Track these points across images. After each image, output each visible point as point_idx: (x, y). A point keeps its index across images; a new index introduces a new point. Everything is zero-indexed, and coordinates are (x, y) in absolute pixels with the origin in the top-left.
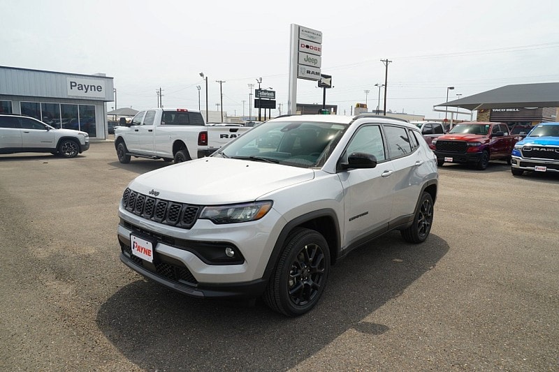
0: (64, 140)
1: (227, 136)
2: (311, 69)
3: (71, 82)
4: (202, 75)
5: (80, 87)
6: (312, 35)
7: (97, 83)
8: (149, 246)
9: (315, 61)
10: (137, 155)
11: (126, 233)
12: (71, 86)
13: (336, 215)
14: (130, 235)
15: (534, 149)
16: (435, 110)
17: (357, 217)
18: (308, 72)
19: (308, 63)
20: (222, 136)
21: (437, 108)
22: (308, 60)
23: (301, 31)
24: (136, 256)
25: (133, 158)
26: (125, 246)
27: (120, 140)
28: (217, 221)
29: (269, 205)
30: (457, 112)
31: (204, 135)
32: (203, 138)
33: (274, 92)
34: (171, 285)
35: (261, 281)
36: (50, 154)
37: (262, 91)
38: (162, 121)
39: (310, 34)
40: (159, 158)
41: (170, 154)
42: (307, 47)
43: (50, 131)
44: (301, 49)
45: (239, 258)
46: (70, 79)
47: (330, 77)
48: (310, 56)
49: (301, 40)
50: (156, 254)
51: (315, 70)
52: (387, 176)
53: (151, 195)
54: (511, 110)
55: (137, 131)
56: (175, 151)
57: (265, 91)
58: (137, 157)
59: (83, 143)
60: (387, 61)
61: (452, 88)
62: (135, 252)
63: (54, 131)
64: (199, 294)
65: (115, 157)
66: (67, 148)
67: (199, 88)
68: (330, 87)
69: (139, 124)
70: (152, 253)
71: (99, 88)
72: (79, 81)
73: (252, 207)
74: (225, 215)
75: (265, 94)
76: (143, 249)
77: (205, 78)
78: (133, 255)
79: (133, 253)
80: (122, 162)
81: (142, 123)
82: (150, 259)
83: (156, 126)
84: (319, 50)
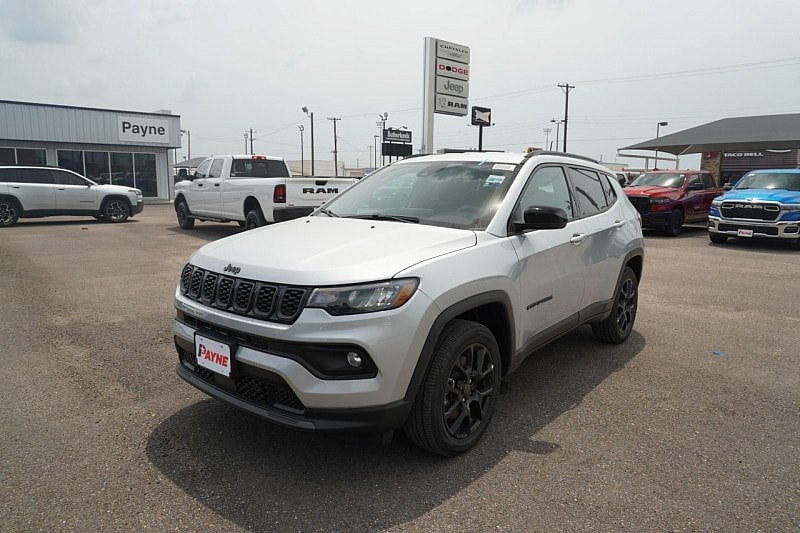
0: (110, 199)
1: (312, 191)
2: (454, 100)
3: (124, 123)
4: (305, 110)
5: (136, 129)
6: (455, 52)
7: (157, 123)
8: (224, 350)
9: (460, 89)
10: (203, 218)
11: (188, 332)
12: (124, 128)
13: (509, 301)
14: (195, 334)
15: (737, 206)
16: (620, 155)
17: (537, 303)
18: (450, 104)
19: (449, 91)
20: (305, 191)
21: (622, 152)
22: (449, 86)
23: (439, 47)
24: (203, 368)
25: (197, 222)
26: (186, 352)
27: (181, 198)
28: (333, 310)
29: (414, 285)
30: (656, 158)
31: (281, 189)
32: (280, 193)
33: (410, 133)
34: (262, 412)
35: (402, 403)
36: (93, 218)
37: (392, 131)
38: (232, 171)
39: (452, 51)
40: (229, 221)
41: (241, 216)
42: (449, 68)
43: (92, 187)
44: (439, 72)
45: (368, 369)
46: (122, 118)
47: (489, 110)
48: (452, 81)
49: (438, 60)
50: (237, 365)
51: (460, 101)
52: (577, 242)
53: (227, 273)
54: (751, 154)
55: (201, 185)
56: (246, 211)
57: (397, 131)
58: (203, 221)
59: (134, 203)
60: (567, 86)
61: (664, 124)
62: (202, 361)
63: (95, 187)
64: (309, 425)
65: (176, 222)
66: (113, 210)
67: (302, 128)
68: (489, 124)
69: (204, 176)
70: (229, 362)
71: (161, 131)
72: (134, 121)
73: (387, 289)
74: (345, 301)
75: (397, 135)
76: (215, 356)
77: (310, 114)
78: (199, 366)
79: (199, 363)
80: (183, 228)
81: (208, 174)
82: (225, 371)
83: (225, 178)
84: (466, 72)
